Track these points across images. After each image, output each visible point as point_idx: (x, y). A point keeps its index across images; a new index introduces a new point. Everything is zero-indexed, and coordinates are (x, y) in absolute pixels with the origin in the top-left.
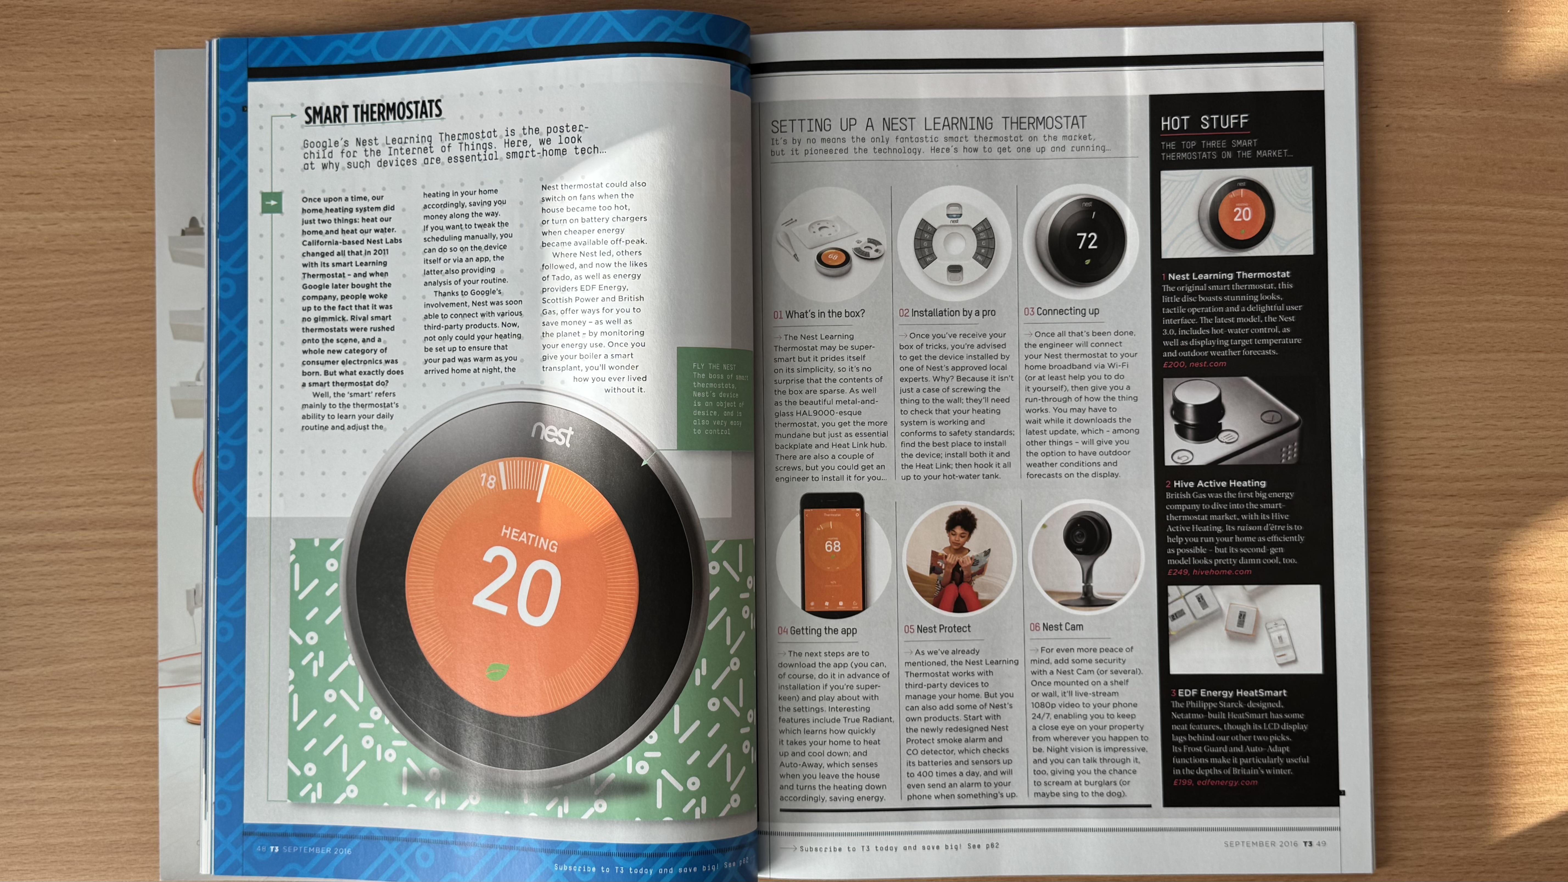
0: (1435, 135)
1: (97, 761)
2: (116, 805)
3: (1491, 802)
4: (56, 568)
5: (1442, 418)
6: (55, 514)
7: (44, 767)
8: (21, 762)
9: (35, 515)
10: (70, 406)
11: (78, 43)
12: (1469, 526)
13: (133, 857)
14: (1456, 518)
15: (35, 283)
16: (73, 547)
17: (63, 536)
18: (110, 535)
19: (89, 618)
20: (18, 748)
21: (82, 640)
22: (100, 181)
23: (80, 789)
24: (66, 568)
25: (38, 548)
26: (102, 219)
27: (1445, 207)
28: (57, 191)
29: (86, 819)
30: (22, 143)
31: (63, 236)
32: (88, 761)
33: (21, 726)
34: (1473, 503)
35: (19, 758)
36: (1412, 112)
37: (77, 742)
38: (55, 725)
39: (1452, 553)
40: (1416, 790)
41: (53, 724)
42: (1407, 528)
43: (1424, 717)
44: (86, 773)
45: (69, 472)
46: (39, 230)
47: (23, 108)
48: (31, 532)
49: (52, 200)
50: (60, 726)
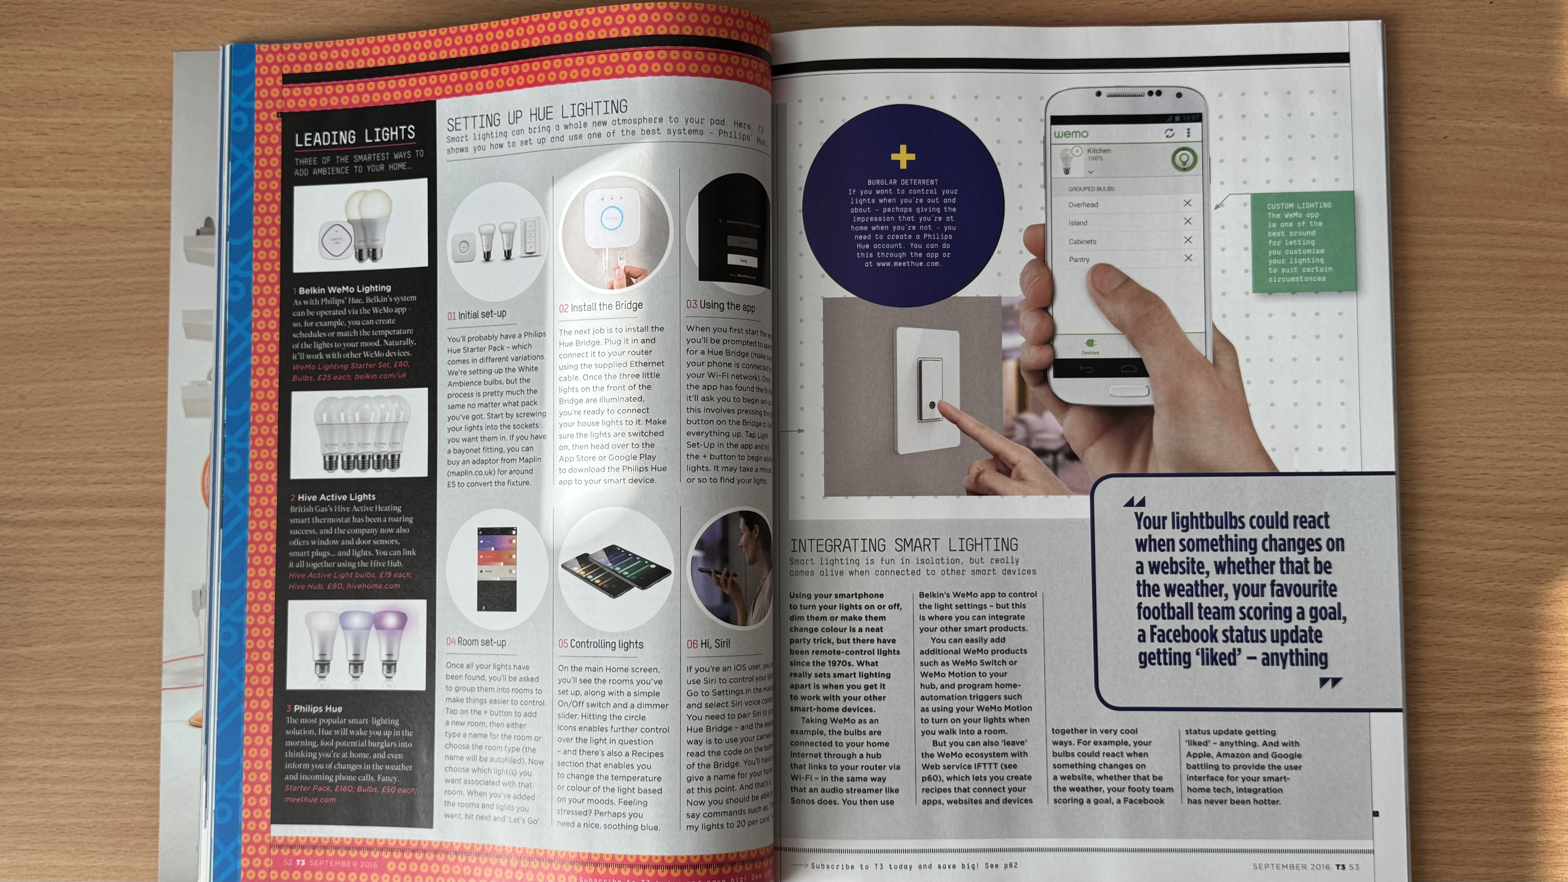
0: (1495, 148)
1: (112, 741)
2: (128, 787)
4: (80, 544)
6: (84, 490)
7: (59, 746)
8: (36, 739)
9: (63, 490)
10: (103, 382)
11: (130, 23)
13: (142, 841)
14: (1511, 542)
15: (75, 259)
16: (99, 524)
17: (89, 513)
18: (135, 513)
19: (111, 597)
20: (33, 725)
21: (103, 618)
22: (145, 160)
23: (92, 769)
24: (91, 544)
25: (65, 523)
26: (145, 197)
27: (1503, 222)
28: (102, 169)
29: (97, 800)
30: (70, 121)
31: (107, 213)
32: (102, 741)
33: (37, 703)
35: (34, 736)
36: (1470, 125)
37: (92, 721)
38: (71, 703)
39: (1505, 577)
40: (1463, 824)
41: (69, 702)
42: (1458, 550)
43: (1473, 748)
44: (99, 753)
45: (99, 449)
46: (83, 207)
47: (72, 86)
48: (57, 508)
49: (96, 178)
50: (77, 704)
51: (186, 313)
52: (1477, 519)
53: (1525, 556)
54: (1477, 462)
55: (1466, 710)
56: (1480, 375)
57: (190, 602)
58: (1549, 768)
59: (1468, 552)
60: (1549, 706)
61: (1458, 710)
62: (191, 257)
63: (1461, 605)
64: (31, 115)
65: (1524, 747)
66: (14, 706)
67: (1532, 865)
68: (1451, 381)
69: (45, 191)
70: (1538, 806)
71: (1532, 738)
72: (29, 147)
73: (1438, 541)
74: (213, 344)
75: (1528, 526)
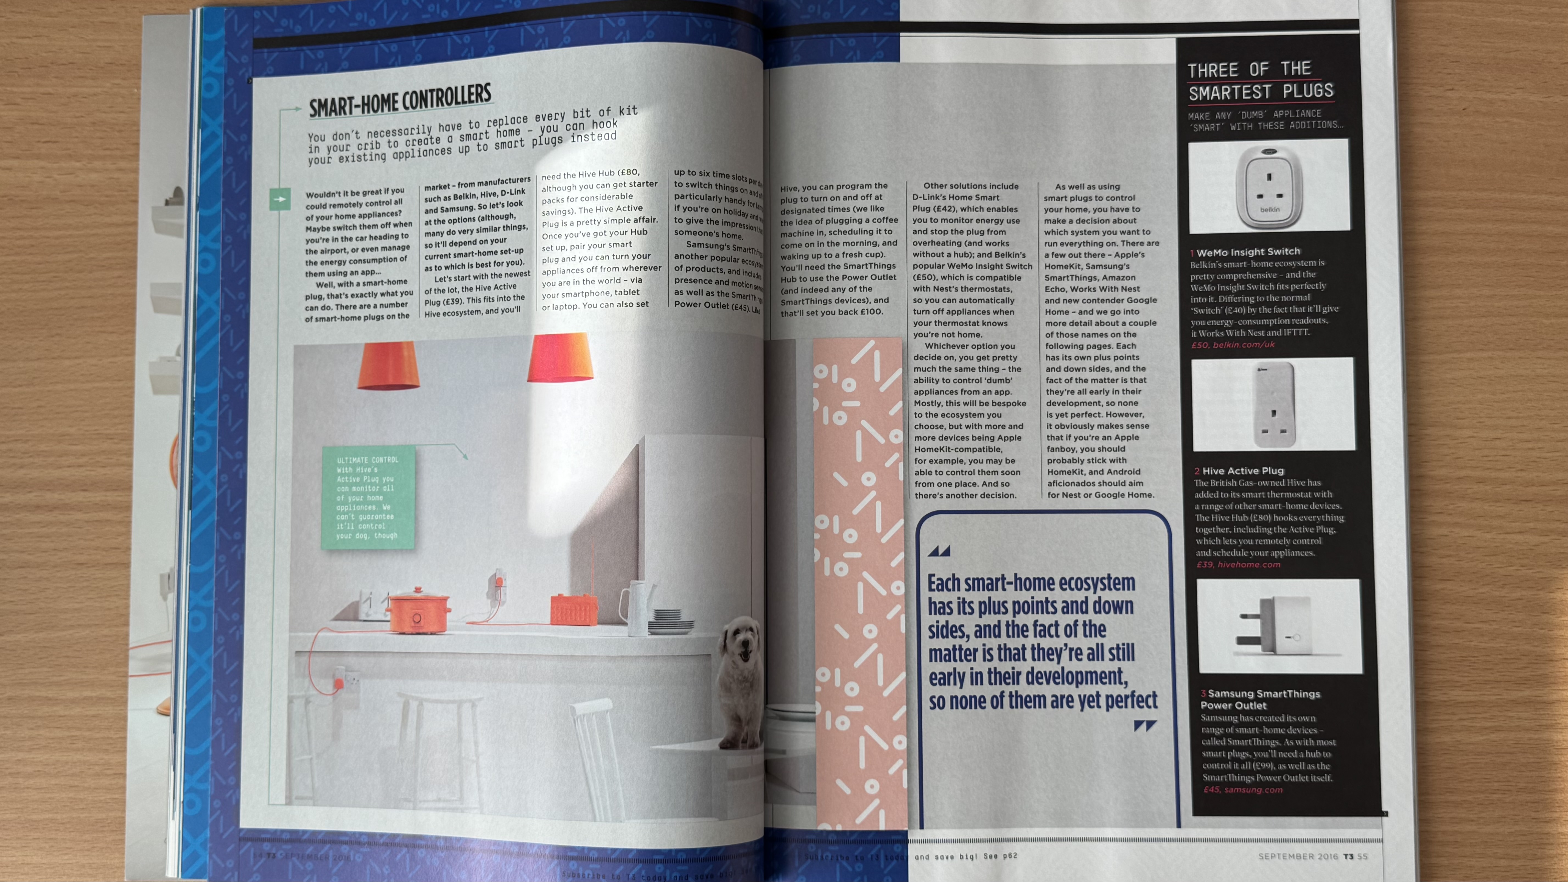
0: (1515, 120)
1: (87, 734)
4: (53, 529)
5: (1517, 418)
6: (57, 473)
7: (31, 738)
8: (8, 732)
9: (35, 473)
10: (77, 361)
12: (1544, 533)
13: (111, 837)
14: (1531, 525)
15: (48, 234)
16: (72, 509)
17: (63, 497)
19: (85, 584)
21: (77, 606)
22: (120, 131)
23: (67, 763)
24: (64, 530)
25: (38, 507)
26: (120, 170)
27: (1524, 196)
28: (76, 140)
29: (72, 795)
30: (42, 90)
31: (79, 186)
32: (77, 733)
33: (9, 694)
34: (1549, 509)
35: (6, 728)
36: (1489, 96)
37: (67, 713)
38: (44, 694)
39: (1526, 561)
40: (1483, 815)
41: (43, 693)
42: (1478, 534)
43: (1493, 736)
44: (74, 746)
45: (72, 430)
46: (55, 180)
47: (45, 55)
48: (30, 492)
49: (69, 149)
50: (50, 696)
51: (154, 286)
52: (1498, 501)
53: (1546, 539)
54: (1497, 442)
55: (1485, 698)
56: (1500, 353)
57: (158, 587)
59: (1488, 536)
61: (1478, 698)
62: (160, 228)
63: (1481, 590)
65: (1545, 735)
68: (1470, 360)
69: (15, 163)
74: (180, 319)
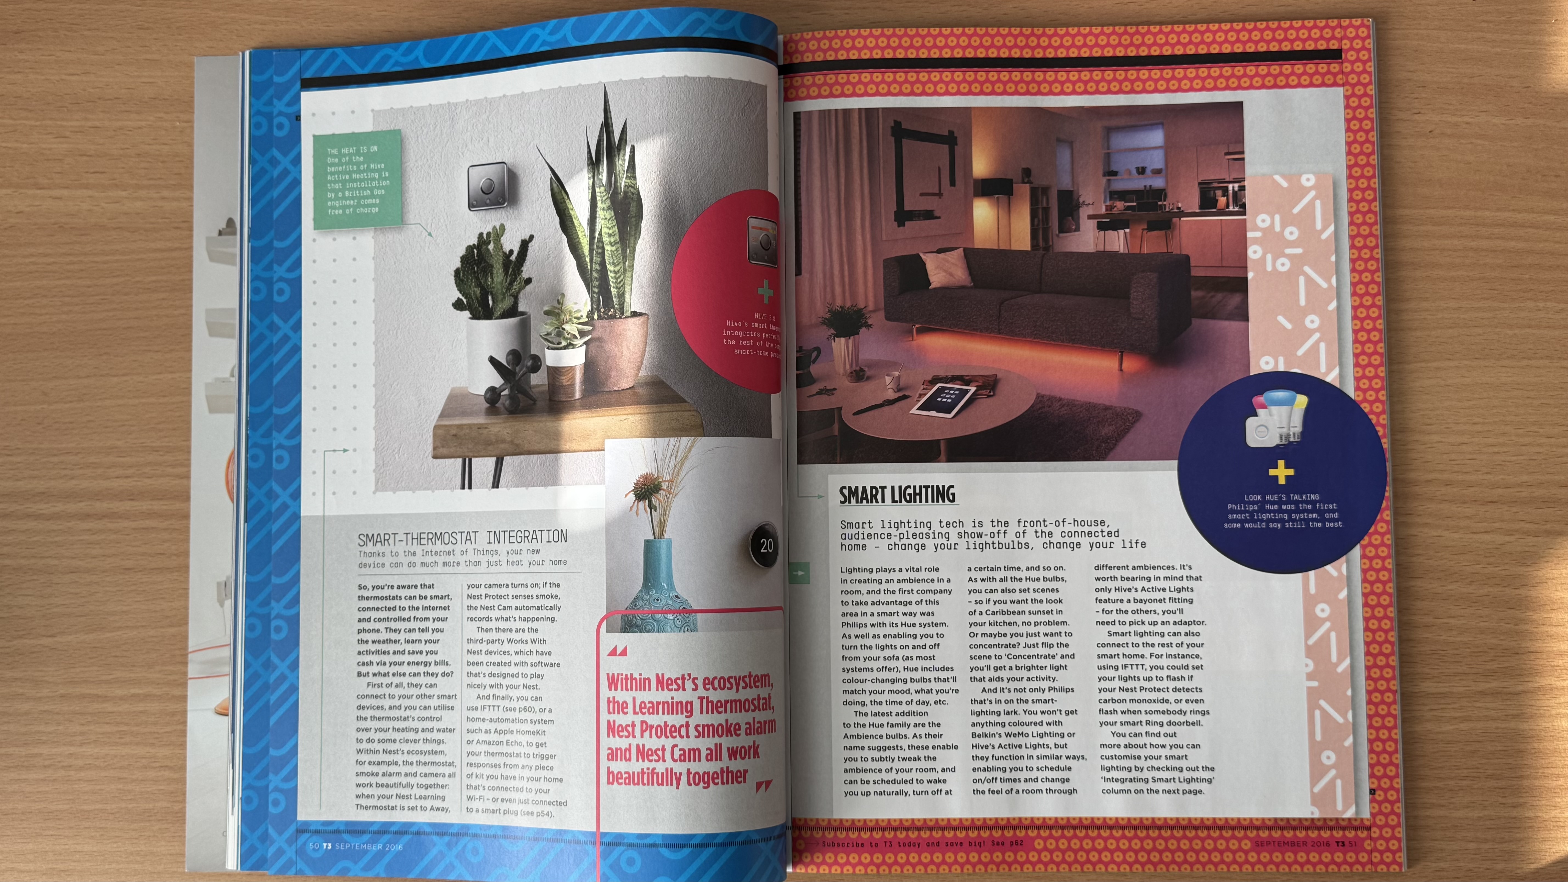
0: (1479, 142)
1: (135, 729)
2: (151, 774)
3: (1530, 814)
4: (102, 537)
5: (1483, 423)
6: (106, 484)
7: (82, 734)
8: (60, 728)
9: (85, 484)
10: (125, 378)
11: (147, 29)
12: (1510, 533)
13: (166, 826)
14: (1497, 525)
15: (96, 259)
16: (120, 517)
17: (111, 506)
18: (157, 506)
19: (133, 588)
20: (58, 714)
21: (125, 608)
22: (163, 162)
23: (116, 756)
24: (113, 537)
25: (87, 516)
26: (163, 198)
27: (1487, 213)
28: (122, 170)
29: (121, 786)
30: (89, 124)
31: (125, 214)
32: (125, 728)
33: (61, 692)
35: (59, 724)
36: (1455, 119)
37: (115, 709)
38: (95, 692)
39: (1492, 560)
40: (1453, 800)
41: (93, 691)
42: (1446, 533)
43: (1462, 726)
44: (122, 741)
45: (120, 443)
46: (103, 208)
47: (92, 90)
48: (80, 502)
49: (115, 179)
50: (100, 693)
51: (208, 312)
52: (1465, 503)
53: (1512, 539)
54: (1464, 447)
55: (1455, 690)
56: (1466, 362)
57: (215, 593)
58: (1536, 745)
59: (1456, 536)
60: (1536, 685)
61: (1447, 690)
62: (214, 257)
63: (1450, 587)
64: (51, 119)
65: (1512, 725)
66: (39, 695)
67: (1520, 840)
68: (1438, 369)
69: (65, 192)
70: (1525, 783)
71: (1520, 716)
72: (50, 149)
73: (1426, 525)
74: (235, 342)
75: (1514, 510)
